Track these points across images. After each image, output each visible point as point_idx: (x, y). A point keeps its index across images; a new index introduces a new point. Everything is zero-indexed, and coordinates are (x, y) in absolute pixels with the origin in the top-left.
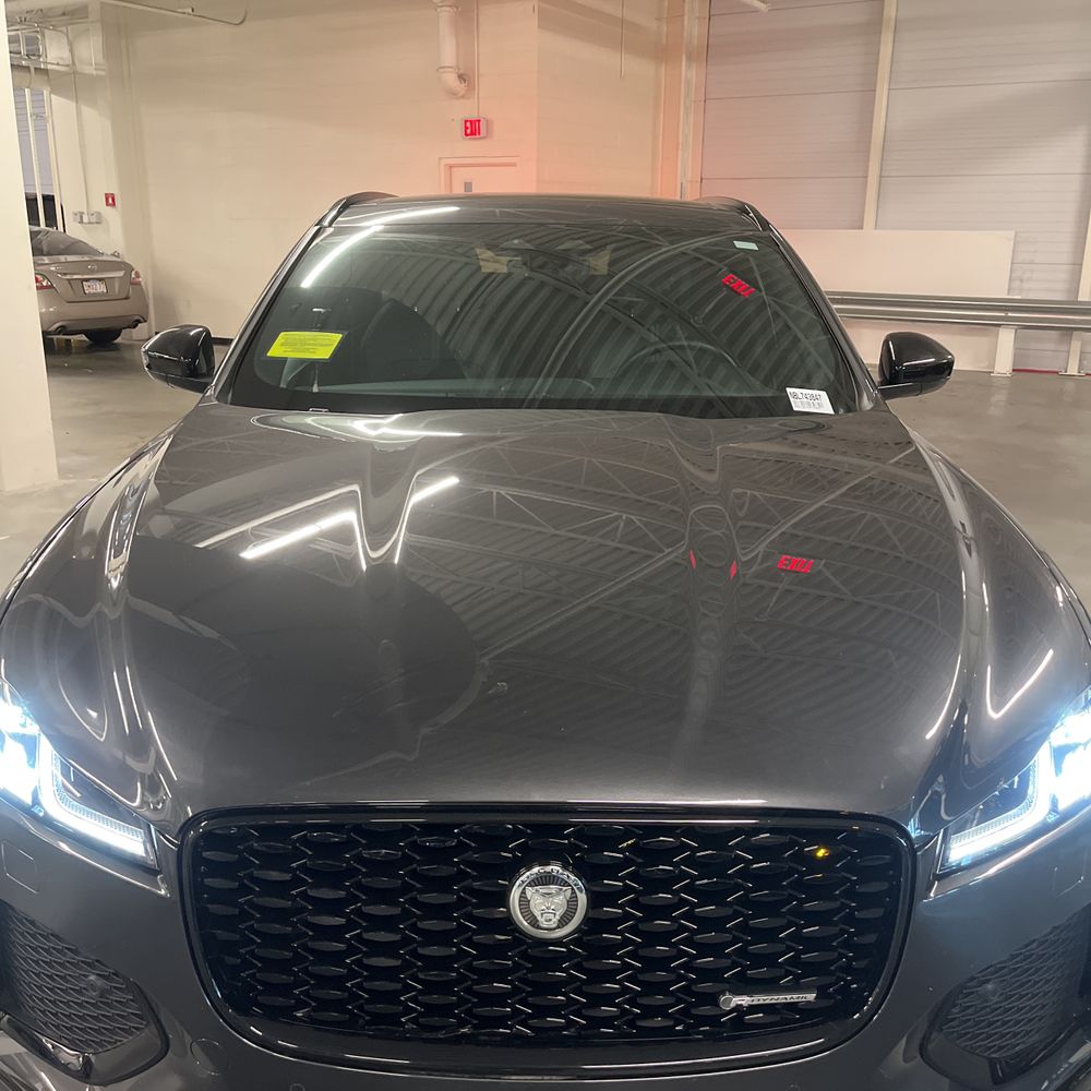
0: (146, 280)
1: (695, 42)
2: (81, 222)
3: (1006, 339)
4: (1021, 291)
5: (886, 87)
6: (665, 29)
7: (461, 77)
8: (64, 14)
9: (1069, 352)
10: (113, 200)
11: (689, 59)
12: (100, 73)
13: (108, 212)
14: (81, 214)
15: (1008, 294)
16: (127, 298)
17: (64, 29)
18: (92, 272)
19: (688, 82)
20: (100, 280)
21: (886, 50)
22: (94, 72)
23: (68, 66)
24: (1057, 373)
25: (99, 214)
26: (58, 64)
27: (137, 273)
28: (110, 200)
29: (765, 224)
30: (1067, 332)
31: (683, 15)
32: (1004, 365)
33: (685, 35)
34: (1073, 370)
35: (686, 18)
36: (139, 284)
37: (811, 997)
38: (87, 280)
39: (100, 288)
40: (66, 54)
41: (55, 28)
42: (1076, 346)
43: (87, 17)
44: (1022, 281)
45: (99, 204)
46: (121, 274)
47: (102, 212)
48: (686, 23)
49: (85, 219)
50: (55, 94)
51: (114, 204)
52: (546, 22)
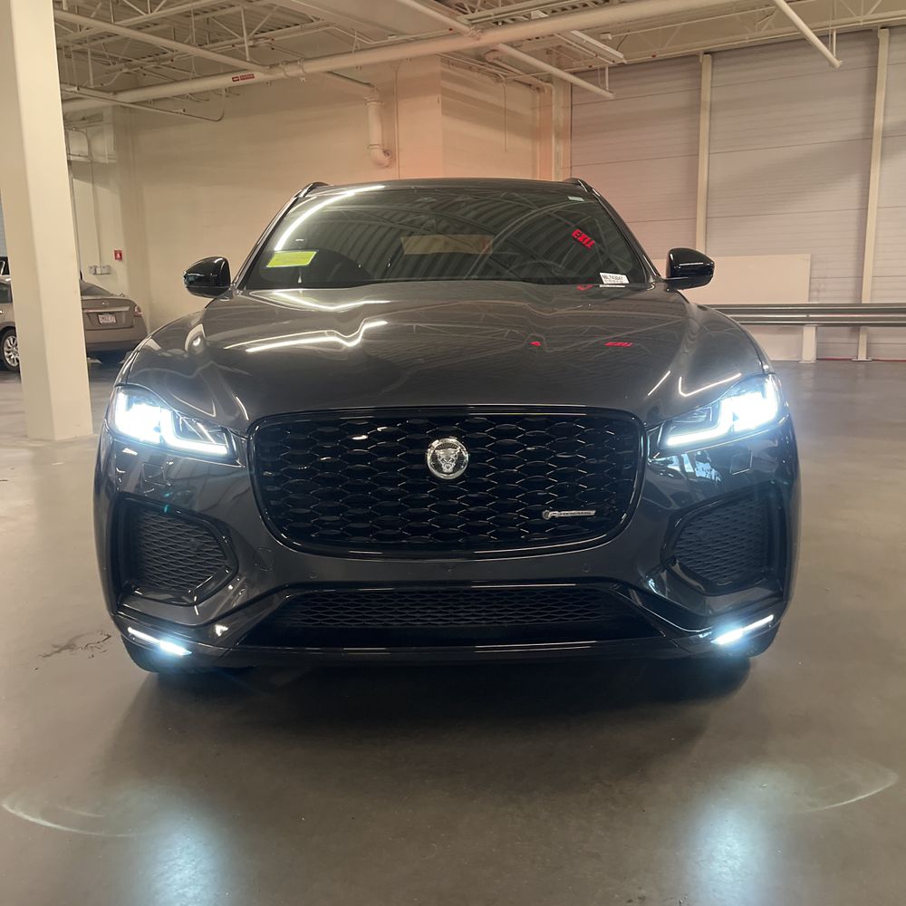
0: (145, 313)
1: (562, 125)
2: (95, 274)
3: (809, 334)
4: (818, 299)
5: (706, 151)
6: (538, 117)
7: (386, 152)
8: (84, 119)
9: (858, 343)
10: (121, 255)
11: (558, 136)
12: (112, 161)
13: (116, 265)
14: (96, 267)
15: (809, 300)
16: (132, 327)
17: (84, 130)
18: (105, 307)
19: (557, 154)
20: (110, 313)
21: (704, 124)
22: (107, 161)
23: (86, 157)
24: (850, 360)
25: (109, 267)
26: (79, 156)
27: (139, 309)
28: (119, 255)
29: (590, 189)
30: (856, 327)
31: (551, 106)
32: (809, 355)
33: (554, 118)
34: (862, 357)
35: (554, 107)
36: (140, 316)
37: (593, 512)
38: (101, 313)
39: (111, 319)
40: (85, 149)
41: (77, 129)
42: (863, 339)
43: (102, 121)
44: (818, 291)
45: (110, 259)
46: (127, 309)
47: (112, 265)
48: (554, 111)
49: (98, 272)
50: (77, 178)
51: (121, 258)
52: (447, 110)
